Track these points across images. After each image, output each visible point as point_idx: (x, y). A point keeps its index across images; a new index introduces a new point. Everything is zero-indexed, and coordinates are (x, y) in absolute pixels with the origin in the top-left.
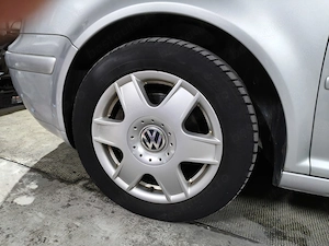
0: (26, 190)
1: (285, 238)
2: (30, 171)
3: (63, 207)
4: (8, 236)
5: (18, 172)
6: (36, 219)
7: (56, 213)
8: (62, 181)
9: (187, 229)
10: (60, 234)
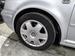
0: (7, 43)
1: (61, 54)
2: (8, 38)
3: (15, 47)
4: (4, 53)
5: (5, 38)
6: (9, 49)
7: (13, 48)
8: (15, 40)
9: (40, 52)
10: (14, 53)
